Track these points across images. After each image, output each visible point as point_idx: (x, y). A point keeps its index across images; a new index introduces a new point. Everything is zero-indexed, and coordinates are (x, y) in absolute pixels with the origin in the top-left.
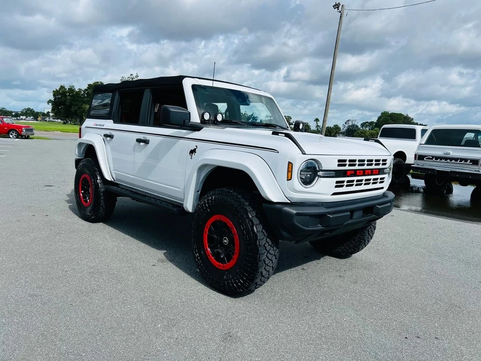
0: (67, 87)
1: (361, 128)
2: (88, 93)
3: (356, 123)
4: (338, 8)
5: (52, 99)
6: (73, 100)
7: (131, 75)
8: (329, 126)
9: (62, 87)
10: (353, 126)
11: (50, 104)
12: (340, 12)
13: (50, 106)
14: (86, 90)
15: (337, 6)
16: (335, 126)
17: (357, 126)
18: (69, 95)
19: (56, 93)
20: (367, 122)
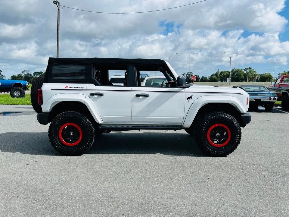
1: (34, 76)
3: (30, 73)
4: (56, 4)
8: (14, 75)
10: (28, 74)
12: (58, 6)
15: (55, 2)
16: (18, 75)
17: (31, 75)
20: (38, 72)
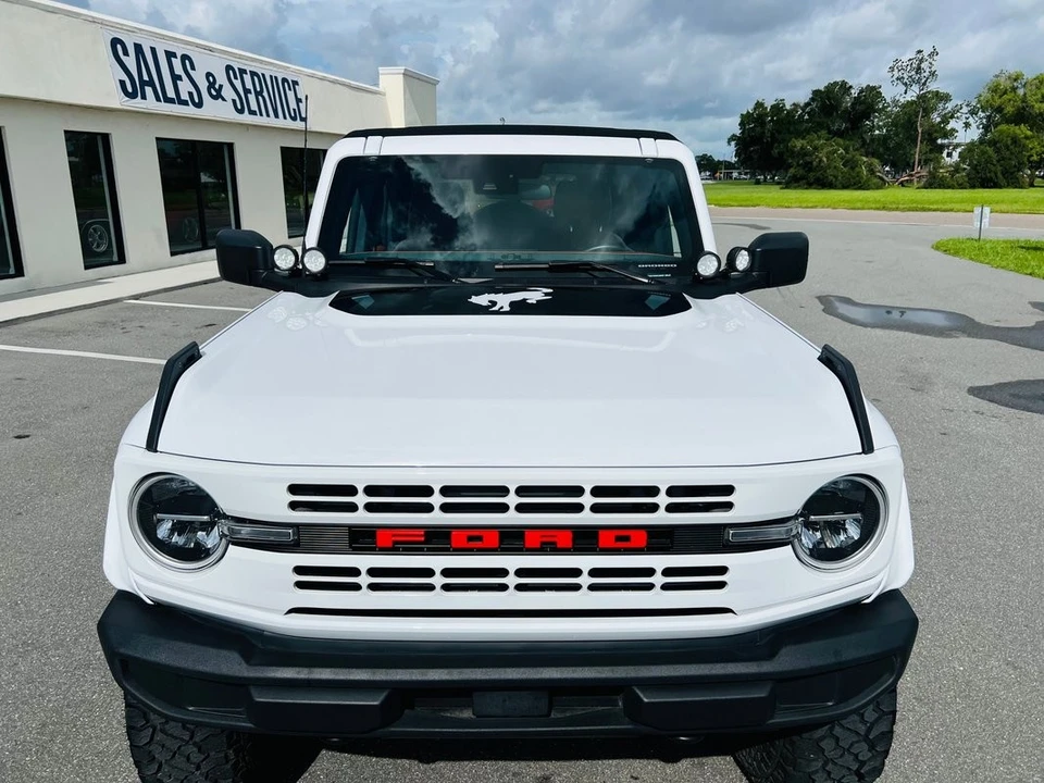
0: (768, 104)
2: (812, 110)
5: (738, 132)
6: (777, 131)
7: (920, 52)
9: (759, 105)
11: (733, 143)
13: (733, 147)
14: (807, 105)
18: (772, 120)
19: (745, 120)
